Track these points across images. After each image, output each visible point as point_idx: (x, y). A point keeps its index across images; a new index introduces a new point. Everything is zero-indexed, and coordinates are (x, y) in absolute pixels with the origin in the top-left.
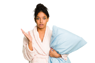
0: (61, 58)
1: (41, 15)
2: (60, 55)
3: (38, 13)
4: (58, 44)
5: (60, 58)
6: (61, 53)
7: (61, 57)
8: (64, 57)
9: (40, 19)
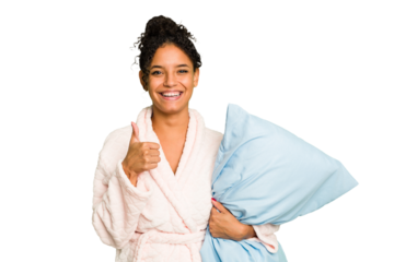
0: (254, 239)
1: (170, 57)
2: (251, 226)
3: (156, 48)
4: (245, 177)
5: (252, 240)
6: (254, 217)
7: (255, 236)
8: (267, 235)
9: (166, 73)
